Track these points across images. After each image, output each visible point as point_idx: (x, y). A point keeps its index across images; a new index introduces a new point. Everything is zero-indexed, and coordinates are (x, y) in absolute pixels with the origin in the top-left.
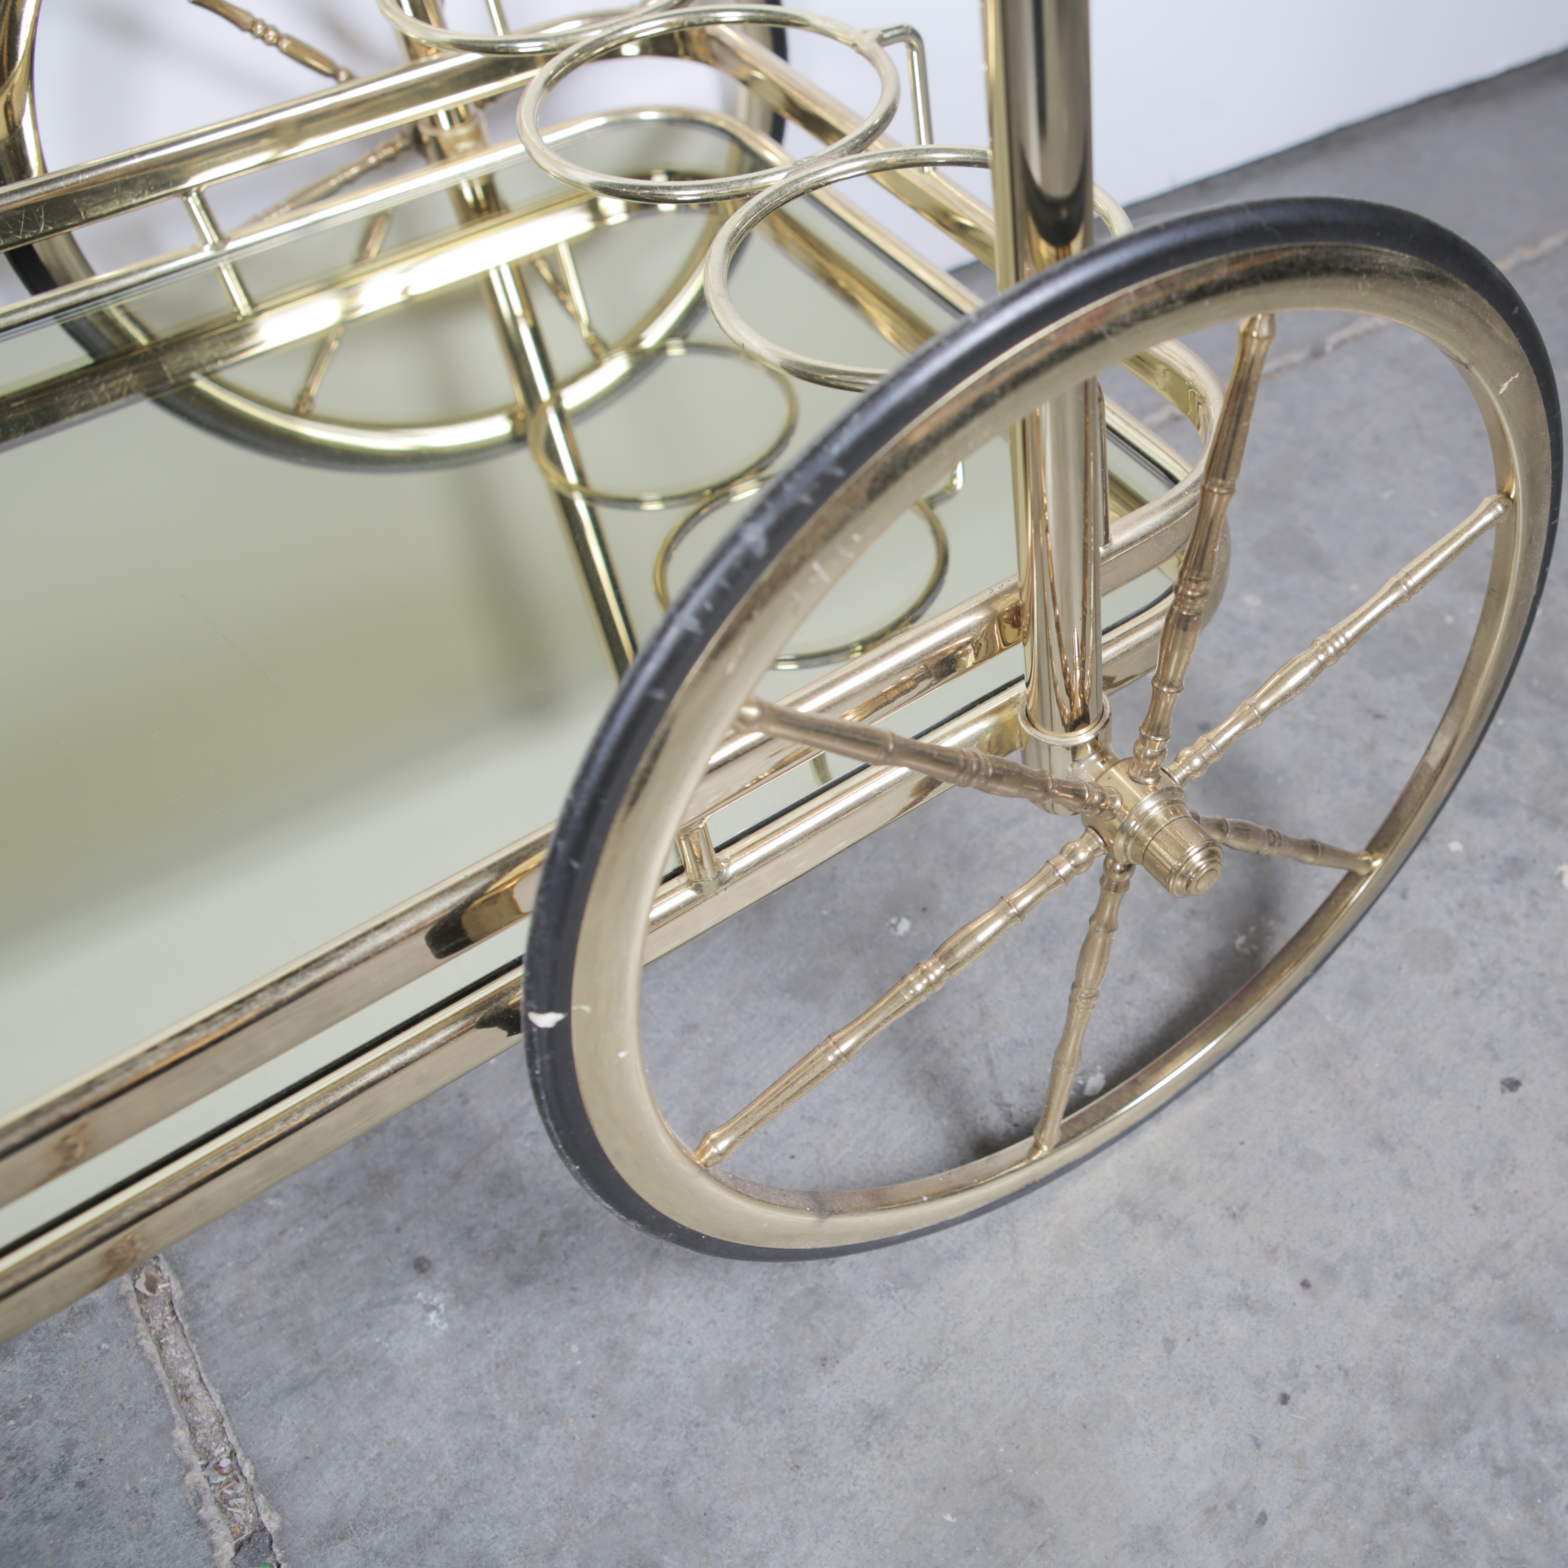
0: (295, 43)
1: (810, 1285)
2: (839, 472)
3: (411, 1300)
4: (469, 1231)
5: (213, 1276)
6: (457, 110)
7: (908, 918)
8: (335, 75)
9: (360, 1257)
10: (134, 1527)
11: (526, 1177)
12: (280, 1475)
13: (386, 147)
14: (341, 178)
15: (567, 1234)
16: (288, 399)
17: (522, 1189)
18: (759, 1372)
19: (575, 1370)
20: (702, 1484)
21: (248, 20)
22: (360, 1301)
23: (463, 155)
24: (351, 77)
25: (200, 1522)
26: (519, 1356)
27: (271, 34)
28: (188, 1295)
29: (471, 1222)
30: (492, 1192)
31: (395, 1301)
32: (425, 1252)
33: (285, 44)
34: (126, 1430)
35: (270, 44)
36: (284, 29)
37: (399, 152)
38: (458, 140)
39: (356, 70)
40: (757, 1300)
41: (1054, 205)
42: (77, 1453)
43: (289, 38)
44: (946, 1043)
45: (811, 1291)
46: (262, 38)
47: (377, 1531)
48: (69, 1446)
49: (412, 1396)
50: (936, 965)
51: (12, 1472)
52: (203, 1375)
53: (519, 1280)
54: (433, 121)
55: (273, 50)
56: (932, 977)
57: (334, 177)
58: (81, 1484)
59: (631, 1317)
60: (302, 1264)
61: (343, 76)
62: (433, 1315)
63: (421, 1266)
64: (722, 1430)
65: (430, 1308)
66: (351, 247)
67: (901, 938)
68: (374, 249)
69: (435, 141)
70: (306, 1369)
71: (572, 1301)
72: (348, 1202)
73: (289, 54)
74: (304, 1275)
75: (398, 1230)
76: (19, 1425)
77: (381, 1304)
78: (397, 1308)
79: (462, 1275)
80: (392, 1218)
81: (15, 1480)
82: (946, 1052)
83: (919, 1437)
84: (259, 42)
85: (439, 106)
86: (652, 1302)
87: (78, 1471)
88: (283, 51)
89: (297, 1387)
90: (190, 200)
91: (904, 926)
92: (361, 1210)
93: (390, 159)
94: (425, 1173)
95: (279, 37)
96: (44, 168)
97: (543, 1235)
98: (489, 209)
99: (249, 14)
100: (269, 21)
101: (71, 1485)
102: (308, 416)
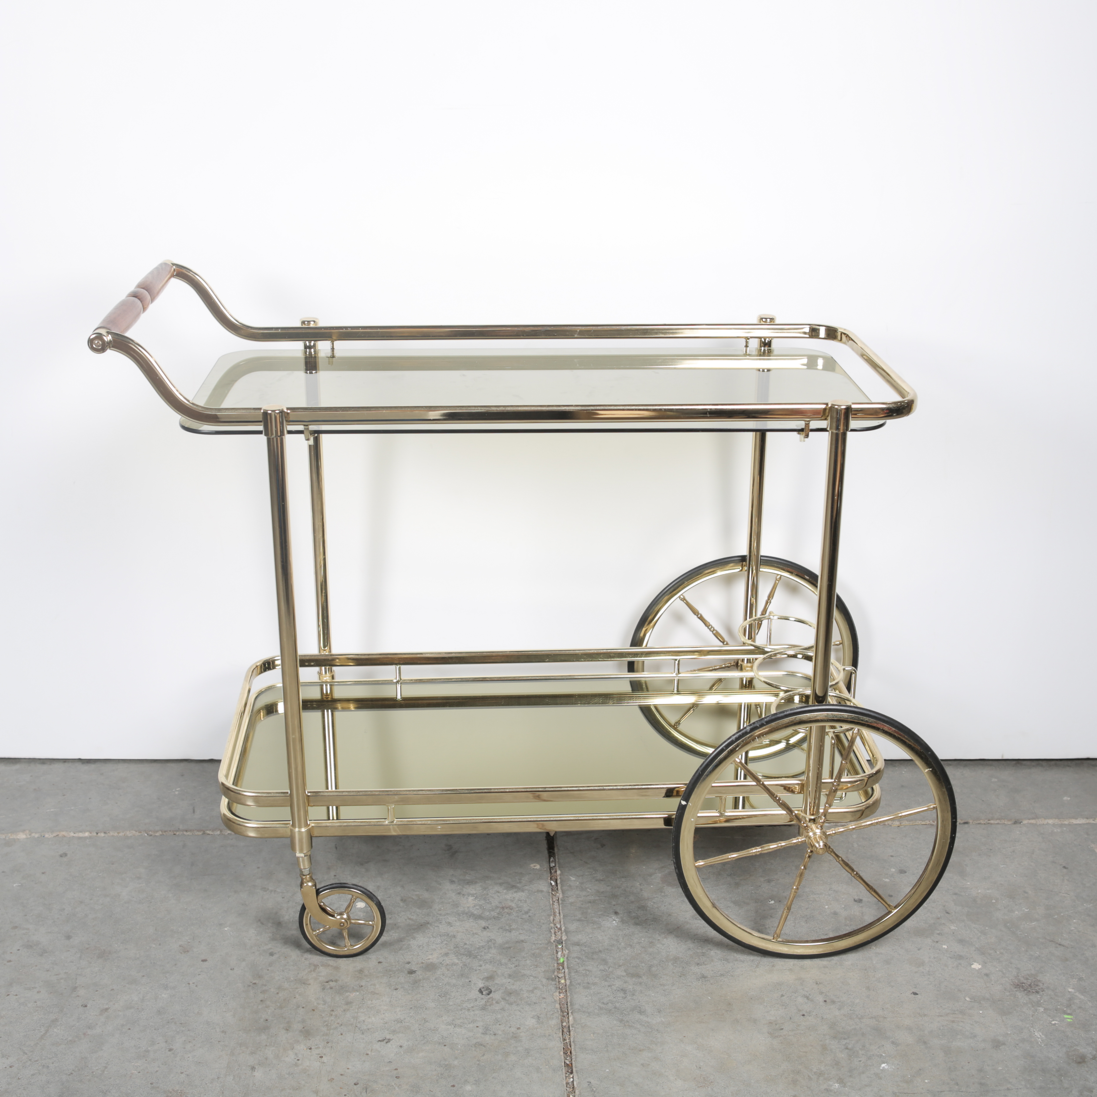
0: (717, 632)
1: (703, 952)
2: (765, 723)
3: (611, 917)
4: (630, 912)
5: (570, 896)
6: (750, 659)
7: (774, 901)
8: (723, 643)
9: (603, 906)
10: (537, 927)
11: (648, 908)
12: (570, 931)
13: (729, 664)
14: (713, 668)
15: (652, 921)
16: (673, 721)
17: (646, 910)
18: (682, 960)
19: (641, 943)
20: (658, 970)
21: (708, 624)
22: (600, 913)
23: (747, 671)
24: (727, 644)
25: (550, 931)
26: (630, 935)
27: (712, 629)
28: (563, 897)
29: (631, 911)
30: (639, 908)
31: (607, 916)
32: (618, 911)
33: (714, 632)
34: (542, 912)
35: (711, 631)
36: (716, 628)
37: (731, 666)
38: (747, 667)
39: (729, 642)
40: (689, 949)
41: (819, 697)
42: (530, 911)
43: (716, 631)
44: (767, 927)
45: (703, 953)
46: (710, 629)
47: (585, 948)
48: (530, 910)
49: (603, 932)
50: (759, 848)
51: (517, 909)
52: (561, 911)
53: (636, 924)
54: (743, 660)
55: (711, 632)
56: (757, 850)
57: (712, 667)
58: (530, 916)
59: (659, 940)
60: (590, 902)
61: (725, 643)
62: (614, 922)
63: (616, 913)
64: (668, 965)
65: (614, 920)
66: (708, 687)
67: (770, 904)
68: (714, 688)
69: (741, 665)
70: (583, 918)
71: (647, 932)
72: (605, 897)
73: (714, 635)
74: (590, 904)
75: (614, 905)
76: (521, 903)
77: (604, 915)
78: (607, 917)
79: (624, 918)
80: (614, 903)
81: (517, 910)
82: (766, 928)
83: (711, 984)
84: (709, 630)
85: (746, 657)
86: (665, 939)
87: (530, 914)
88: (713, 633)
89: (579, 920)
90: (676, 662)
91: (773, 902)
92: (607, 899)
93: (728, 667)
94: (625, 899)
95: (714, 630)
96: (646, 646)
97: (646, 919)
98: (748, 687)
99: (709, 623)
100: (713, 626)
101: (528, 916)
102: (676, 729)
